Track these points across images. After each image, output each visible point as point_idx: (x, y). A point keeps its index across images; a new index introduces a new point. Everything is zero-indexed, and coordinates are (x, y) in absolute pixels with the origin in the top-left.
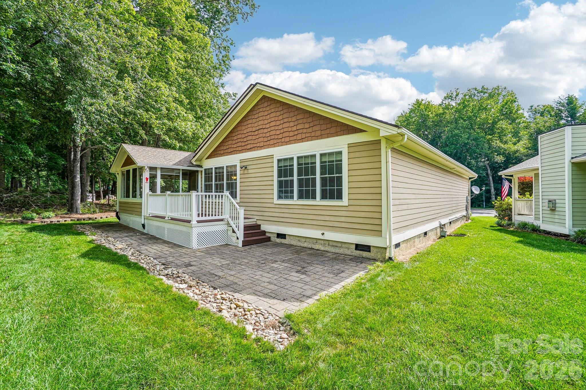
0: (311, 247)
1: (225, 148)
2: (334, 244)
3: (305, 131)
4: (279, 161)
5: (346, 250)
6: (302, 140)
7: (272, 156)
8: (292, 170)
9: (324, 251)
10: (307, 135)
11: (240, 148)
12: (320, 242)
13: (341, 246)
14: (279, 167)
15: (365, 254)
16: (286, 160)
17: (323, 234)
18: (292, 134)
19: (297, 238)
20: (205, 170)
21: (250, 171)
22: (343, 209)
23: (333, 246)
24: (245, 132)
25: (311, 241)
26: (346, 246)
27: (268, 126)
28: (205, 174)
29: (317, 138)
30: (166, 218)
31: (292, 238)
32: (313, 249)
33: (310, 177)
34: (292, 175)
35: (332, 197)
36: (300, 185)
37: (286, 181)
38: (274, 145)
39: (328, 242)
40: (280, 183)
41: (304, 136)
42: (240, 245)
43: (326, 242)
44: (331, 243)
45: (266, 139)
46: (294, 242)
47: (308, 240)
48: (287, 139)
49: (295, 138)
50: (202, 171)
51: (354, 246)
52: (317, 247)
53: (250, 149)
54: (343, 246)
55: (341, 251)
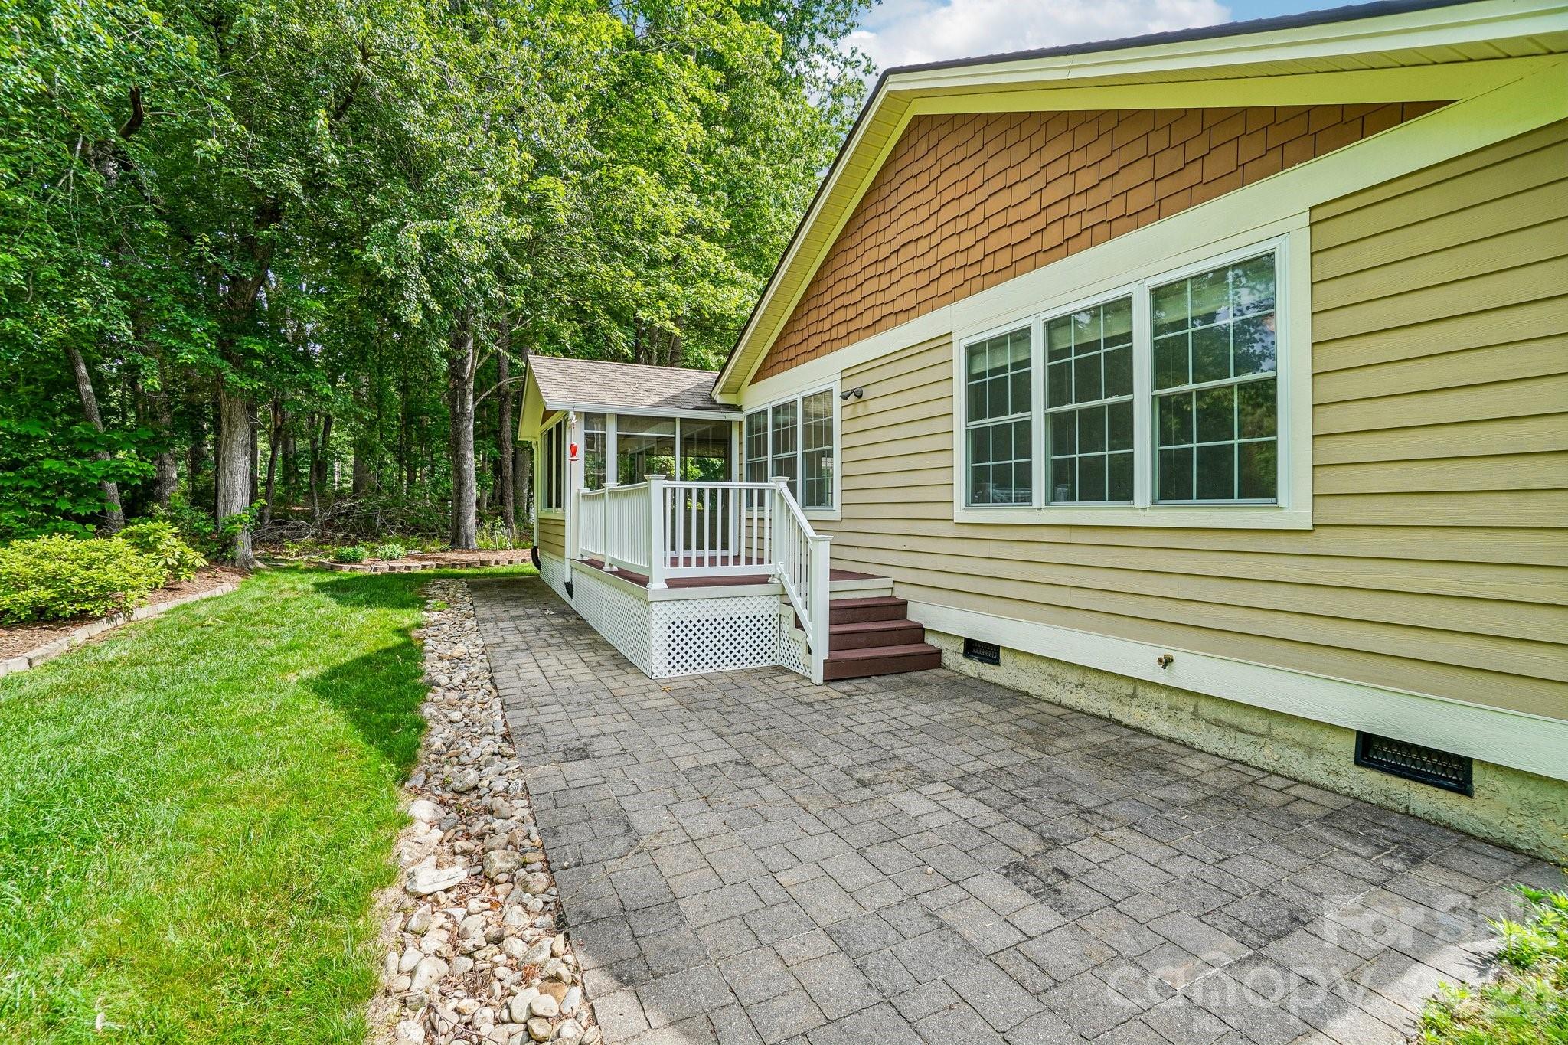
0: (1104, 713)
1: (799, 338)
2: (1227, 715)
3: (1077, 204)
4: (973, 352)
5: (1300, 753)
6: (1066, 246)
7: (944, 340)
8: (1023, 384)
9: (1170, 740)
10: (1089, 219)
11: (842, 331)
12: (1152, 694)
13: (1263, 729)
14: (971, 377)
15: (1425, 799)
16: (997, 344)
17: (1166, 662)
18: (1021, 232)
19: (1043, 666)
20: (749, 417)
21: (874, 406)
22: (1283, 544)
23: (1218, 723)
24: (856, 268)
25: (1107, 684)
26: (1294, 732)
27: (930, 226)
28: (750, 431)
29: (1137, 218)
30: (606, 568)
31: (1024, 662)
32: (1118, 722)
33: (1103, 401)
34: (1023, 402)
35: (1216, 488)
36: (1060, 439)
37: (1002, 431)
38: (953, 294)
39: (1191, 702)
40: (978, 442)
41: (1073, 226)
42: (818, 676)
43: (1176, 700)
44: (1207, 709)
45: (924, 278)
46: (1031, 682)
47: (1092, 680)
48: (1004, 259)
49: (1034, 245)
50: (741, 423)
51: (1350, 744)
52: (1134, 715)
53: (873, 327)
54: (1279, 730)
55: (1266, 755)
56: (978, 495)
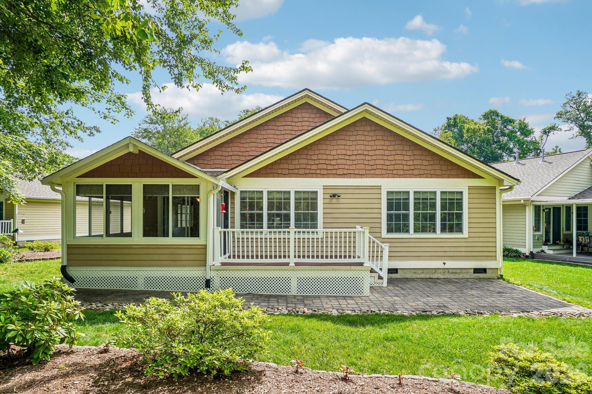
0: (429, 277)
2: (454, 271)
3: (423, 167)
4: (388, 193)
5: (466, 274)
6: (420, 176)
7: (379, 187)
8: (407, 204)
9: (444, 279)
10: (426, 172)
11: (324, 172)
12: (440, 271)
13: (460, 272)
14: (388, 199)
15: (482, 275)
16: (398, 193)
17: (444, 264)
18: (406, 168)
19: (412, 271)
20: (243, 192)
22: (463, 240)
23: (453, 273)
25: (429, 271)
26: (465, 271)
27: (371, 153)
29: (438, 176)
31: (406, 271)
32: (432, 278)
33: (428, 212)
34: (407, 209)
35: (451, 230)
36: (416, 218)
37: (398, 215)
38: (382, 176)
39: (447, 270)
40: (390, 217)
41: (422, 172)
42: (385, 284)
43: (444, 271)
44: (450, 271)
45: (369, 168)
46: (408, 276)
47: (424, 271)
48: (401, 172)
49: (411, 172)
51: (473, 270)
52: (436, 276)
53: (344, 175)
54: (463, 271)
55: (461, 276)
56: (390, 230)
